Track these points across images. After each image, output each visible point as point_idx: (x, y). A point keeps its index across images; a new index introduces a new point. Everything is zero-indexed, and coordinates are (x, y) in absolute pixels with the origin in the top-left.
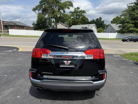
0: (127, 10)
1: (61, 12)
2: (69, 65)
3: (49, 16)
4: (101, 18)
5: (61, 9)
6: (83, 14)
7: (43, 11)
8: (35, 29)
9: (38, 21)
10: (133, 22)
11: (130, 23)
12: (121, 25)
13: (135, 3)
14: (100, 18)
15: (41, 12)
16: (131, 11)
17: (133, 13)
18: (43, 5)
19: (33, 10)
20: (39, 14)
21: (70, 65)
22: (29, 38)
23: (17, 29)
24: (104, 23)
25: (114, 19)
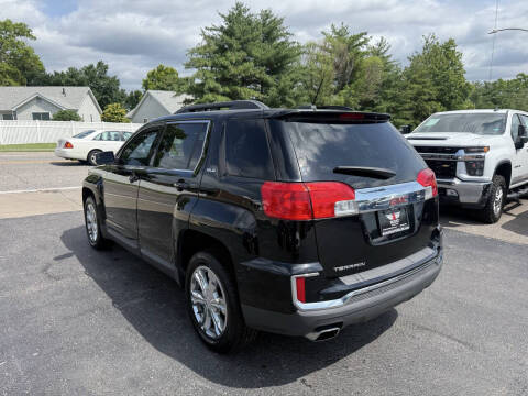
0: (205, 48)
2: (398, 226)
4: (106, 67)
6: (19, 38)
11: (218, 93)
12: (191, 97)
13: (222, 28)
14: (100, 64)
16: (215, 52)
17: (223, 61)
21: (401, 223)
24: (120, 88)
25: (152, 75)
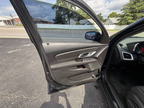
0: (129, 3)
1: (73, 9)
3: (64, 13)
4: (101, 14)
5: (73, 6)
7: (59, 9)
8: (55, 24)
9: (56, 18)
10: (132, 15)
11: (129, 16)
12: (120, 18)
15: (58, 9)
18: (59, 3)
19: (52, 8)
20: (57, 11)
22: (51, 30)
23: (43, 24)
